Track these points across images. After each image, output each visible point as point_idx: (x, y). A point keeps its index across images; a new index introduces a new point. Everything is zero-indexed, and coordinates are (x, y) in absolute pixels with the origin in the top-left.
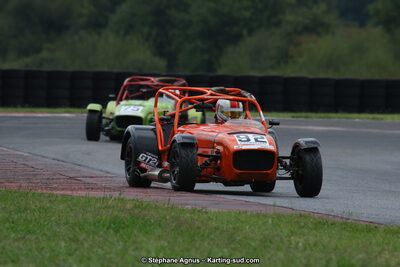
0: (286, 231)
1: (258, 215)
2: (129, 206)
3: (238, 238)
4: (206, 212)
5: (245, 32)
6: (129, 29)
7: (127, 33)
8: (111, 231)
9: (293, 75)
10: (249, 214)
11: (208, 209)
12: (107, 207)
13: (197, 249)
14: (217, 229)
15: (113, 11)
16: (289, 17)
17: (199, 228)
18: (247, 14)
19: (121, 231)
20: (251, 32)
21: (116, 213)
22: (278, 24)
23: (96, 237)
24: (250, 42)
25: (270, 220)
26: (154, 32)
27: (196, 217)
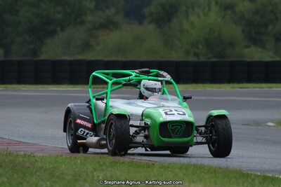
0: (90, 169)
3: (57, 174)
4: (34, 157)
5: (59, 29)
9: (93, 59)
10: (64, 156)
11: (35, 154)
13: (28, 183)
14: (42, 168)
16: (90, 18)
17: (29, 168)
18: (60, 16)
20: (63, 29)
22: (82, 23)
24: (62, 36)
25: (79, 161)
27: (26, 160)
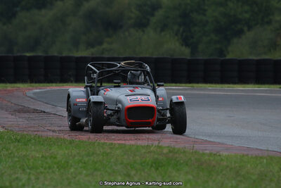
0: (276, 168)
1: (256, 157)
2: (165, 151)
3: (242, 173)
4: (220, 155)
5: (245, 29)
6: (164, 27)
7: (162, 30)
8: (153, 169)
9: (280, 58)
10: (250, 156)
11: (221, 153)
12: (150, 152)
13: (214, 181)
14: (227, 167)
15: (153, 15)
16: (277, 18)
17: (214, 166)
18: (247, 16)
19: (160, 169)
20: (250, 28)
21: (156, 156)
22: (269, 23)
23: (143, 173)
24: (249, 35)
25: (265, 160)
26: (181, 29)
27: (211, 158)
